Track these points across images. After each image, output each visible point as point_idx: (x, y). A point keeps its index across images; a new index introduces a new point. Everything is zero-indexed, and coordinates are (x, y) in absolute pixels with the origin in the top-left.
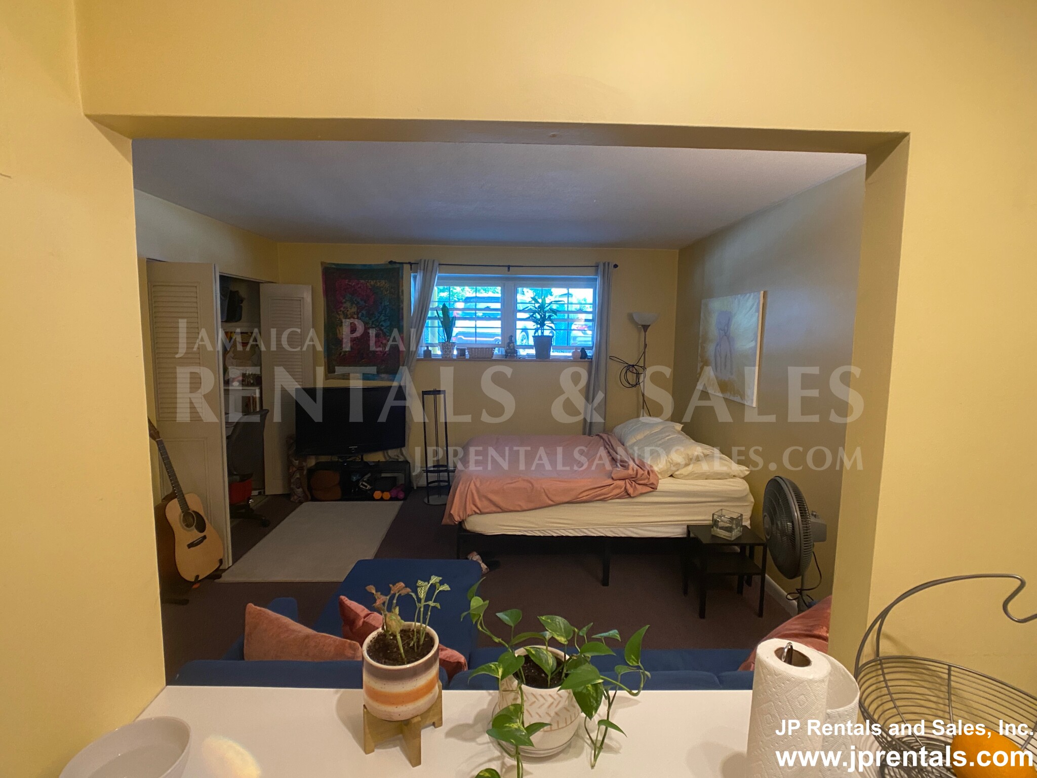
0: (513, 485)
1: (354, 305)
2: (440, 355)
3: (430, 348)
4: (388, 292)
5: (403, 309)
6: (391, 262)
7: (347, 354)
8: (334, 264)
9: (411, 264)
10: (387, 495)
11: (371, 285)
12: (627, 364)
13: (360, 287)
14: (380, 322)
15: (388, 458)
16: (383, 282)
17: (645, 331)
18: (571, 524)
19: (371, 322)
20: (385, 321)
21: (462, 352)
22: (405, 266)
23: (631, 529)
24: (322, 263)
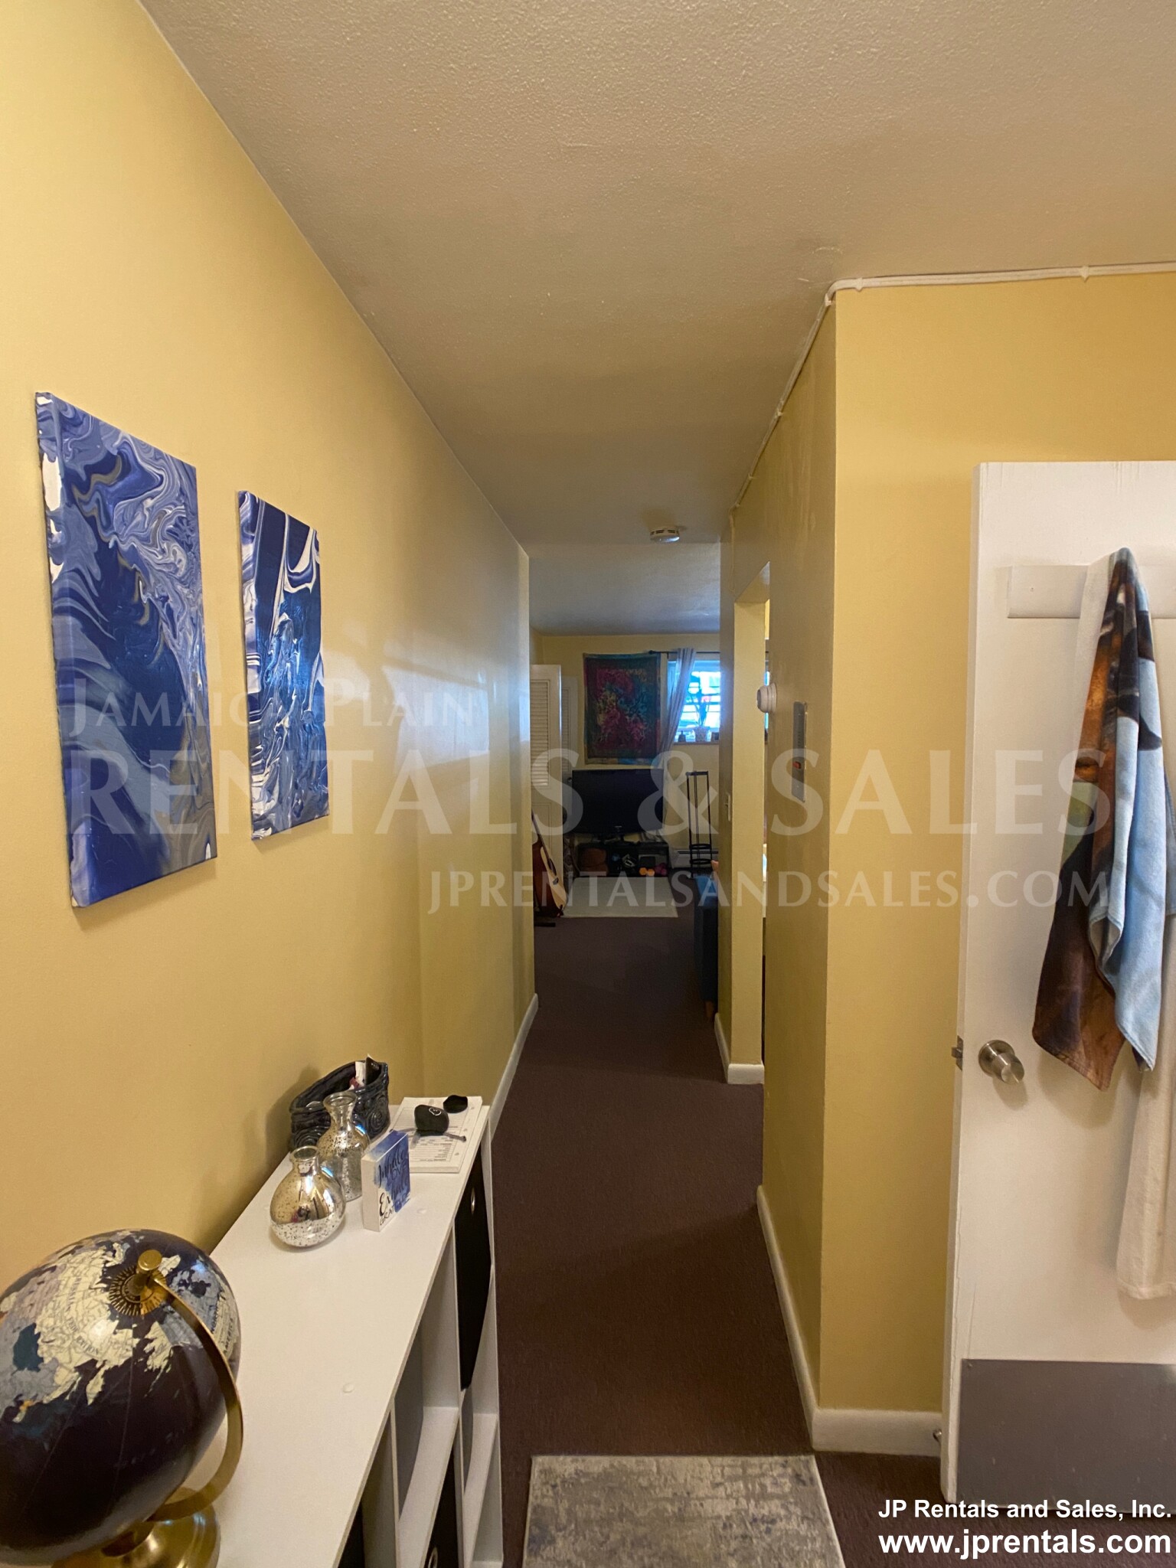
1: (614, 693)
2: (694, 740)
3: (684, 733)
4: (647, 679)
6: (651, 652)
7: (606, 739)
8: (595, 655)
9: (668, 653)
10: (651, 872)
11: (630, 674)
13: (619, 676)
14: (638, 708)
15: (644, 840)
16: (641, 670)
19: (628, 709)
20: (642, 707)
22: (662, 655)
24: (584, 655)
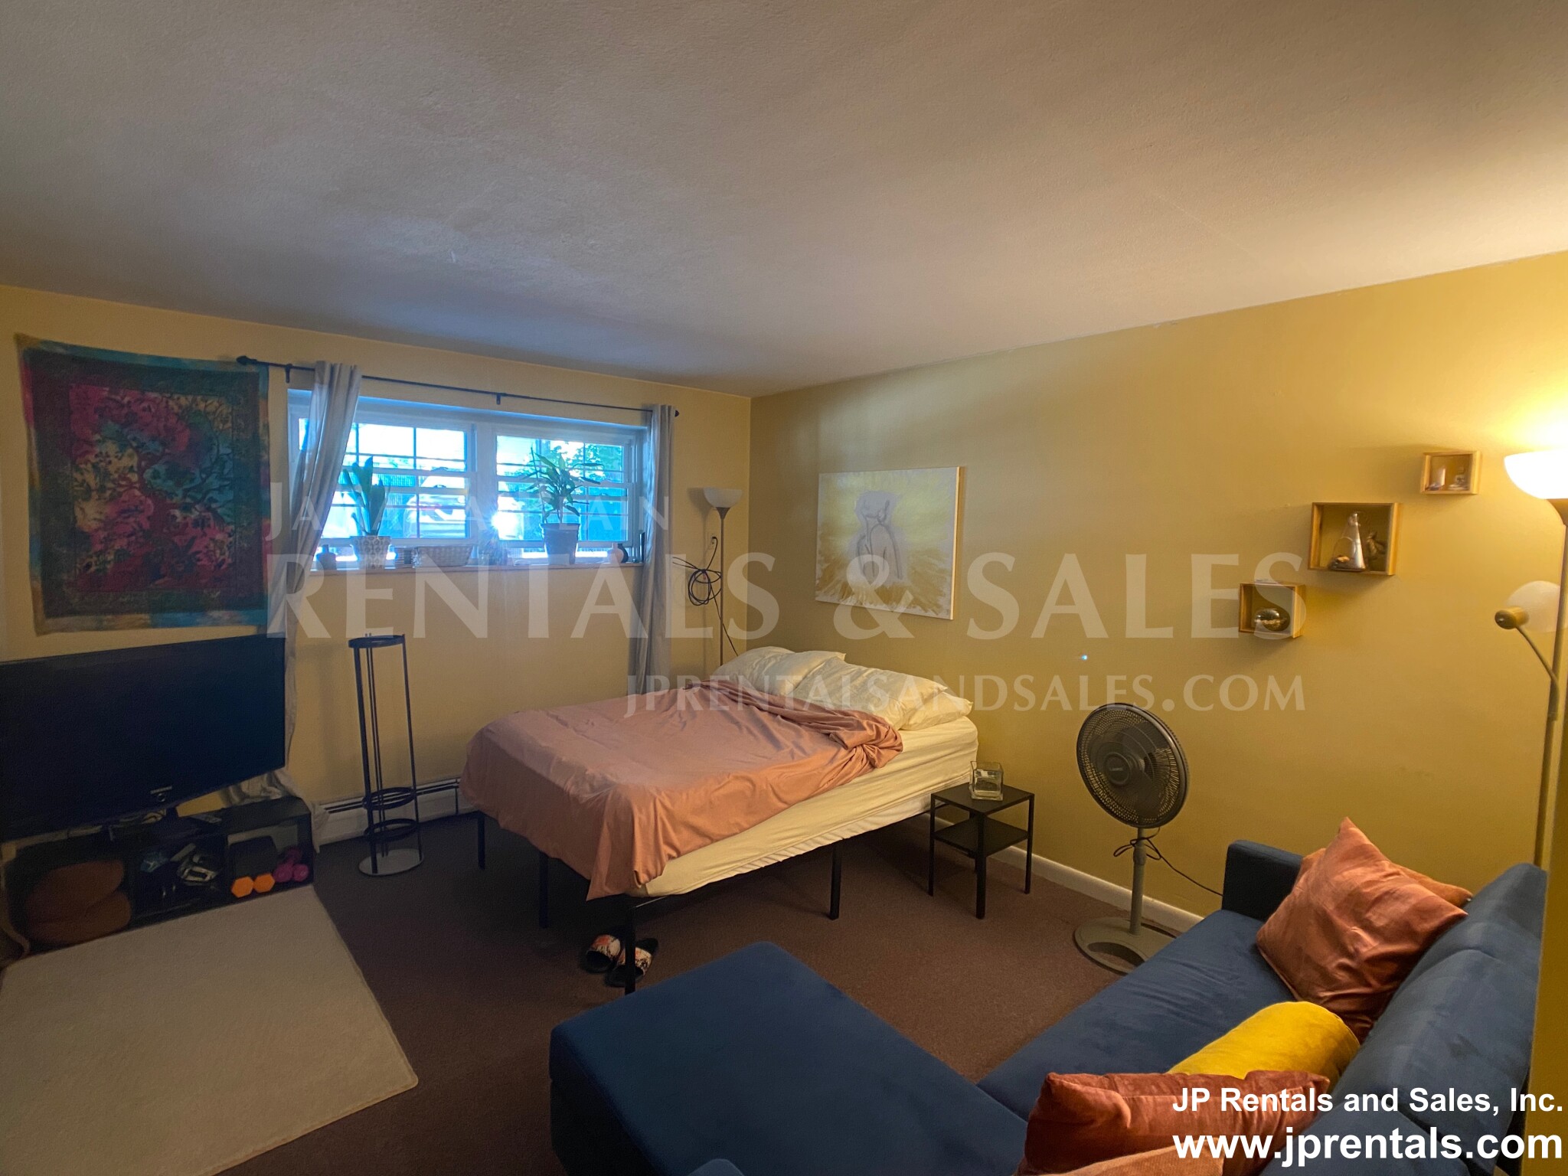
0: (722, 791)
1: (130, 451)
2: (355, 562)
3: (332, 550)
4: (229, 424)
5: (268, 465)
6: (243, 360)
7: (108, 566)
8: (60, 345)
9: (288, 368)
10: (267, 881)
11: (180, 407)
12: (696, 568)
13: (148, 409)
14: (208, 492)
15: (241, 801)
16: (213, 400)
17: (723, 516)
18: (805, 834)
19: (180, 492)
20: (220, 489)
21: (406, 557)
22: (272, 371)
23: (870, 819)
